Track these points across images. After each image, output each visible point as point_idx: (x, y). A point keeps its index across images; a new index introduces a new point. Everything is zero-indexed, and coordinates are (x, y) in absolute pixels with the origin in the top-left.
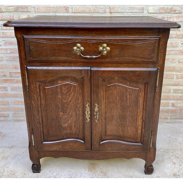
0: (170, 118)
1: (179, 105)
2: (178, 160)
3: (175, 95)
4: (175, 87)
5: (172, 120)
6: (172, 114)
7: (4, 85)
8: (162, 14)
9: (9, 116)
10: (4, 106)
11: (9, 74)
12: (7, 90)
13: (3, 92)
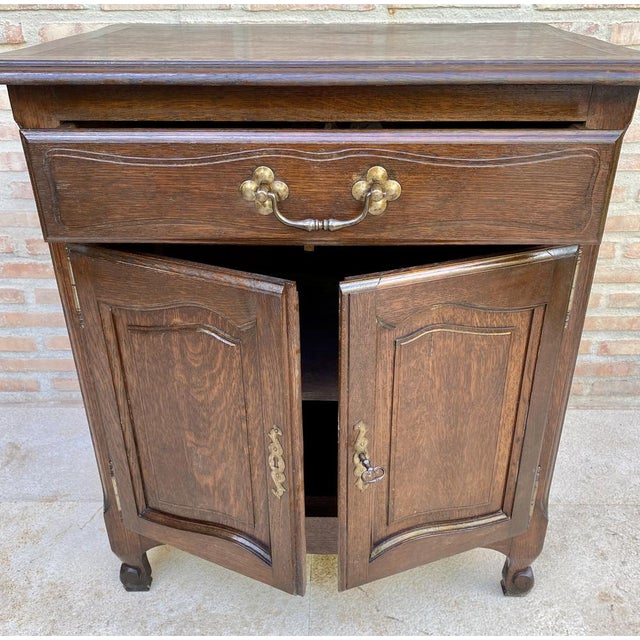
0: (588, 391)
1: (624, 350)
2: (616, 544)
3: (614, 314)
4: (614, 286)
5: (596, 399)
6: (596, 379)
7: (10, 284)
8: (588, 13)
9: (39, 387)
10: (21, 357)
11: (24, 246)
12: (23, 303)
13: (11, 310)
